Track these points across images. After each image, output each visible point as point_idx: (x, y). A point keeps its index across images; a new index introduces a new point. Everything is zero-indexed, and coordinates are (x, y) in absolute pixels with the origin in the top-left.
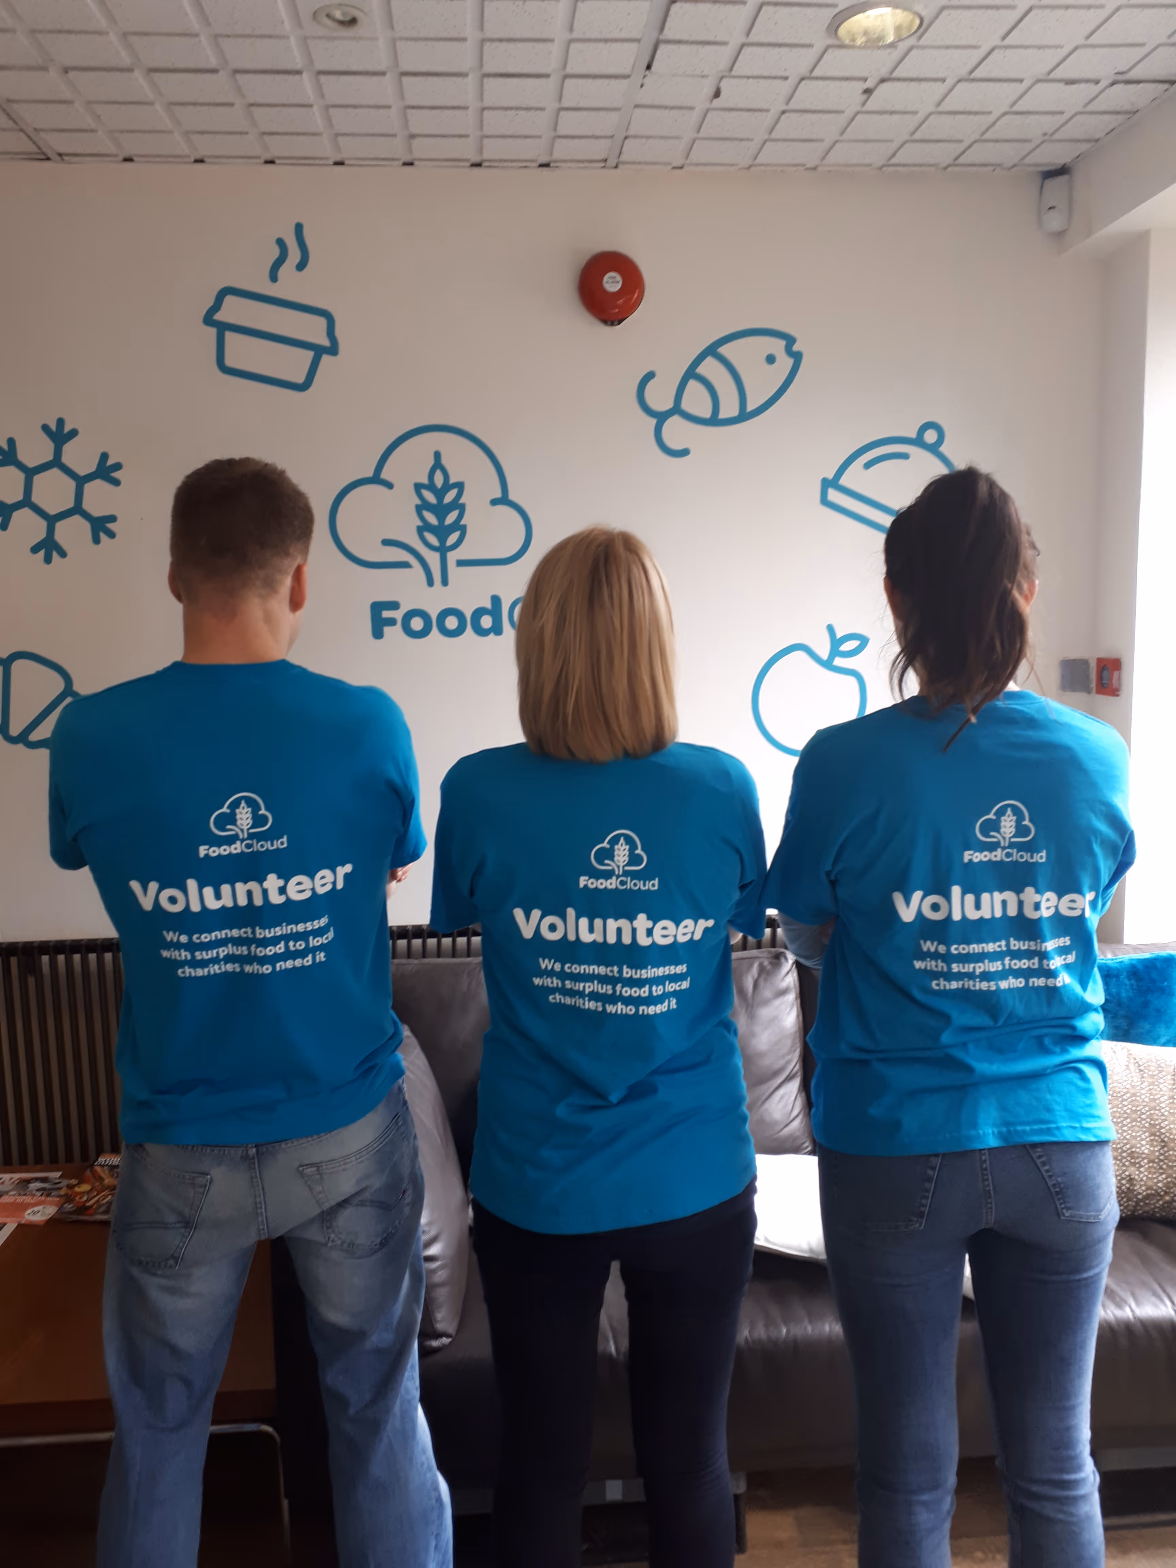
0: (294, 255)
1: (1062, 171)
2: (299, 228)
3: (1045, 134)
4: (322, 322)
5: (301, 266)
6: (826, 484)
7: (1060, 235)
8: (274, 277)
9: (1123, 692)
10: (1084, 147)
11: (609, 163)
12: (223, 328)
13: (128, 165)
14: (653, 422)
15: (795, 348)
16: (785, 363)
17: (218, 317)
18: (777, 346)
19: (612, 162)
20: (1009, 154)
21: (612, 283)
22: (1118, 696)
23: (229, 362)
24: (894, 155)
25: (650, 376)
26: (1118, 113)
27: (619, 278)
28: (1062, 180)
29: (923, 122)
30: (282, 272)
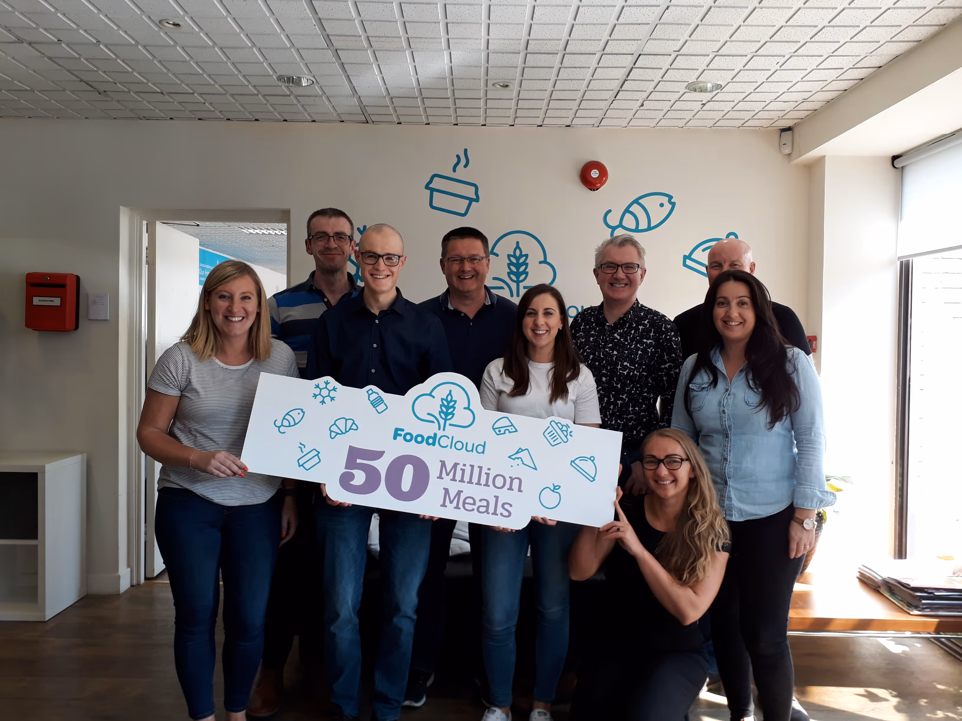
0: (463, 161)
1: (789, 129)
2: (466, 151)
3: (779, 117)
4: (473, 188)
5: (466, 166)
6: (685, 258)
7: (789, 155)
8: (454, 170)
9: (817, 351)
10: (796, 121)
11: (594, 126)
12: (432, 190)
13: (399, 125)
14: (610, 230)
15: (672, 201)
16: (668, 207)
17: (431, 186)
18: (665, 200)
19: (596, 125)
20: (765, 123)
21: (595, 174)
22: (815, 352)
23: (434, 204)
24: (716, 123)
25: (610, 211)
26: (808, 110)
27: (598, 172)
28: (790, 132)
29: (727, 113)
30: (458, 168)
